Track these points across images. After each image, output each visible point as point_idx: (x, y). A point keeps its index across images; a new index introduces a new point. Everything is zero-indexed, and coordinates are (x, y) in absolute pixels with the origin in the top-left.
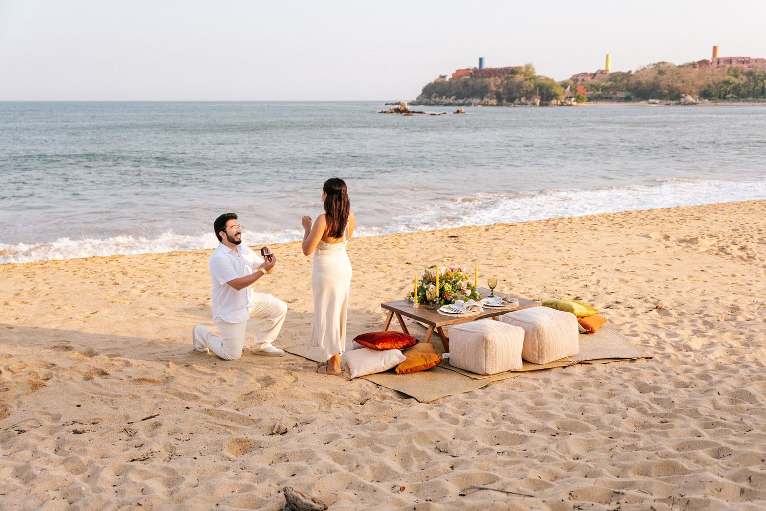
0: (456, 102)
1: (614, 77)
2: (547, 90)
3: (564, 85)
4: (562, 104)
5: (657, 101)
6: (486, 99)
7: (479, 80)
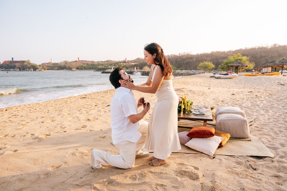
0: (5, 70)
1: (54, 64)
2: (35, 67)
3: (40, 66)
4: (40, 71)
5: (66, 70)
6: (15, 69)
7: (12, 64)
